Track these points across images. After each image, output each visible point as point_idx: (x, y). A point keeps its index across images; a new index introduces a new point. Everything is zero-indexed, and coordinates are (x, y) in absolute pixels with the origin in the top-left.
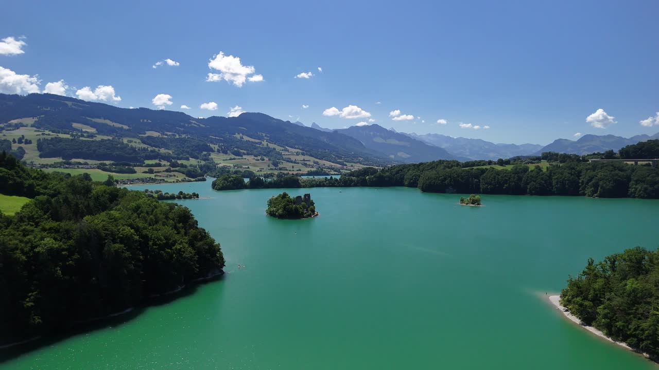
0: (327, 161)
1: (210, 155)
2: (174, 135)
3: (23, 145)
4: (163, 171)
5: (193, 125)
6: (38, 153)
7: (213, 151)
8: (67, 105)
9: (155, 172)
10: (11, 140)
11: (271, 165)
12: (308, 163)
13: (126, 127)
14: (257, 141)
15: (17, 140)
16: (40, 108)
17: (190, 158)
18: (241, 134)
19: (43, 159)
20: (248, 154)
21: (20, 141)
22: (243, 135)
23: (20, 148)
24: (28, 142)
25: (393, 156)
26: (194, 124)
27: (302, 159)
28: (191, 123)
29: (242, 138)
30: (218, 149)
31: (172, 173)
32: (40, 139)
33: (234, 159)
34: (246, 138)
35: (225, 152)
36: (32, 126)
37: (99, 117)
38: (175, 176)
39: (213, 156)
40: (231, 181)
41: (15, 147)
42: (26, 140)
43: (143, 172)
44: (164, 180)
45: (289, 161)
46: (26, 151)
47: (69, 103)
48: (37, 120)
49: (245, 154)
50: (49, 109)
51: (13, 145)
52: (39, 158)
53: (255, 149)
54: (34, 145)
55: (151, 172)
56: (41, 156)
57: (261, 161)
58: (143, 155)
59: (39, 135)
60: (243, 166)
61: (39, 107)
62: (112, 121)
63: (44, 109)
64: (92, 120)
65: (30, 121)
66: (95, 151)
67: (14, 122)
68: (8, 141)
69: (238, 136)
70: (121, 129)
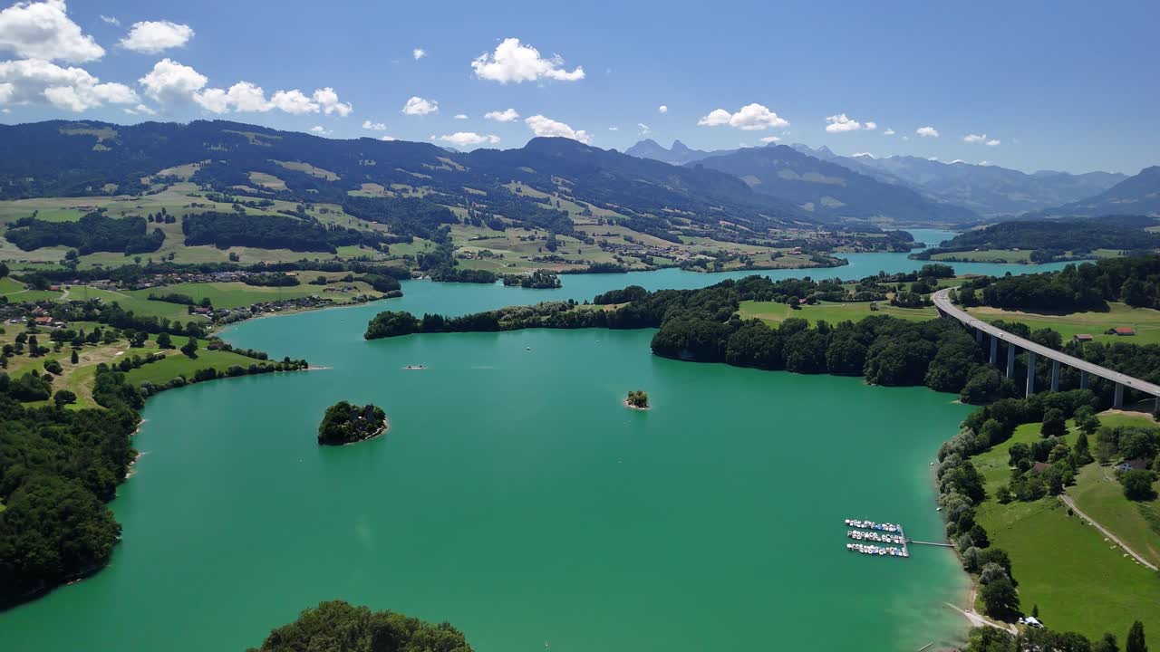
0: (651, 234)
1: (449, 230)
2: (405, 190)
3: (162, 225)
4: (341, 280)
5: (444, 167)
6: (183, 237)
7: (456, 221)
8: (246, 139)
9: (329, 282)
10: (146, 217)
11: (544, 248)
12: (610, 240)
13: (332, 177)
14: (543, 196)
15: (154, 217)
16: (206, 147)
17: (415, 238)
18: (520, 182)
19: (190, 247)
20: (515, 226)
21: (159, 219)
22: (523, 183)
23: (158, 230)
24: (170, 220)
26: (447, 164)
27: (606, 233)
28: (440, 163)
29: (519, 190)
30: (466, 220)
31: (352, 284)
32: (186, 216)
33: (486, 238)
34: (528, 191)
35: (477, 224)
36: (191, 180)
37: (292, 159)
38: (356, 288)
39: (455, 231)
40: (392, 323)
41: (151, 227)
42: (168, 217)
43: (310, 283)
44: (331, 300)
45: (581, 236)
46: (167, 235)
47: (250, 135)
48: (199, 169)
49: (508, 226)
50: (219, 148)
51: (148, 224)
52: (184, 246)
53: (531, 214)
54: (179, 223)
55: (322, 281)
56: (187, 243)
57: (528, 241)
58: (336, 238)
59: (188, 206)
60: (494, 252)
61: (205, 144)
62: (313, 165)
63: (213, 148)
64: (280, 166)
65: (187, 171)
67: (165, 173)
68: (142, 218)
69: (512, 187)
70: (323, 181)
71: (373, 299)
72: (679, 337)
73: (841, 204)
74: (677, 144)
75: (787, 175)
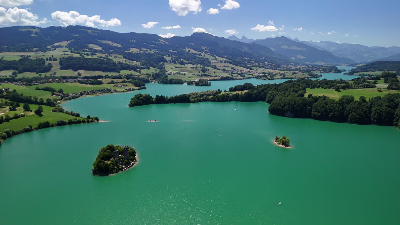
0: (240, 66)
1: (164, 65)
2: (147, 51)
3: (52, 62)
4: (121, 82)
5: (161, 43)
6: (60, 67)
7: (166, 61)
8: (88, 32)
9: (116, 83)
10: (45, 59)
11: (201, 71)
12: (226, 69)
13: (119, 46)
14: (198, 53)
15: (49, 59)
16: (73, 35)
17: (151, 68)
18: (189, 48)
19: (62, 70)
20: (189, 63)
21: (50, 60)
22: (190, 49)
23: (50, 64)
24: (55, 60)
25: (293, 58)
26: (162, 42)
27: (224, 66)
28: (160, 41)
29: (189, 51)
30: (170, 61)
31: (125, 84)
32: (61, 58)
33: (178, 67)
34: (192, 51)
35: (175, 63)
36: (66, 47)
37: (105, 40)
38: (127, 85)
39: (166, 65)
40: (142, 99)
41: (47, 63)
42: (54, 59)
43: (108, 83)
44: (116, 90)
45: (215, 67)
46: (53, 65)
47: (89, 31)
48: (69, 43)
49: (186, 63)
50: (78, 35)
51: (46, 61)
52: (59, 70)
53: (195, 59)
54: (58, 61)
55: (112, 83)
56: (61, 69)
57: (195, 69)
58: (120, 67)
59: (62, 55)
60: (182, 73)
61: (72, 34)
62: (112, 41)
63: (75, 35)
64: (100, 42)
65: (65, 43)
66: (91, 65)
67: (57, 44)
68: (43, 59)
69: (187, 50)
70: (116, 47)
71: (134, 90)
72: (285, 105)
73: (305, 58)
74: (244, 37)
75: (285, 47)
